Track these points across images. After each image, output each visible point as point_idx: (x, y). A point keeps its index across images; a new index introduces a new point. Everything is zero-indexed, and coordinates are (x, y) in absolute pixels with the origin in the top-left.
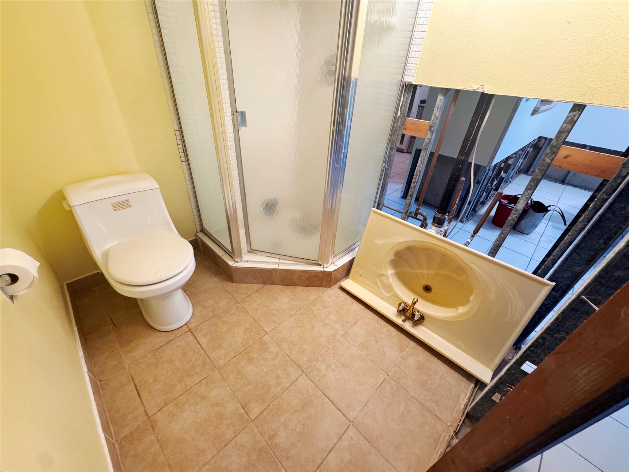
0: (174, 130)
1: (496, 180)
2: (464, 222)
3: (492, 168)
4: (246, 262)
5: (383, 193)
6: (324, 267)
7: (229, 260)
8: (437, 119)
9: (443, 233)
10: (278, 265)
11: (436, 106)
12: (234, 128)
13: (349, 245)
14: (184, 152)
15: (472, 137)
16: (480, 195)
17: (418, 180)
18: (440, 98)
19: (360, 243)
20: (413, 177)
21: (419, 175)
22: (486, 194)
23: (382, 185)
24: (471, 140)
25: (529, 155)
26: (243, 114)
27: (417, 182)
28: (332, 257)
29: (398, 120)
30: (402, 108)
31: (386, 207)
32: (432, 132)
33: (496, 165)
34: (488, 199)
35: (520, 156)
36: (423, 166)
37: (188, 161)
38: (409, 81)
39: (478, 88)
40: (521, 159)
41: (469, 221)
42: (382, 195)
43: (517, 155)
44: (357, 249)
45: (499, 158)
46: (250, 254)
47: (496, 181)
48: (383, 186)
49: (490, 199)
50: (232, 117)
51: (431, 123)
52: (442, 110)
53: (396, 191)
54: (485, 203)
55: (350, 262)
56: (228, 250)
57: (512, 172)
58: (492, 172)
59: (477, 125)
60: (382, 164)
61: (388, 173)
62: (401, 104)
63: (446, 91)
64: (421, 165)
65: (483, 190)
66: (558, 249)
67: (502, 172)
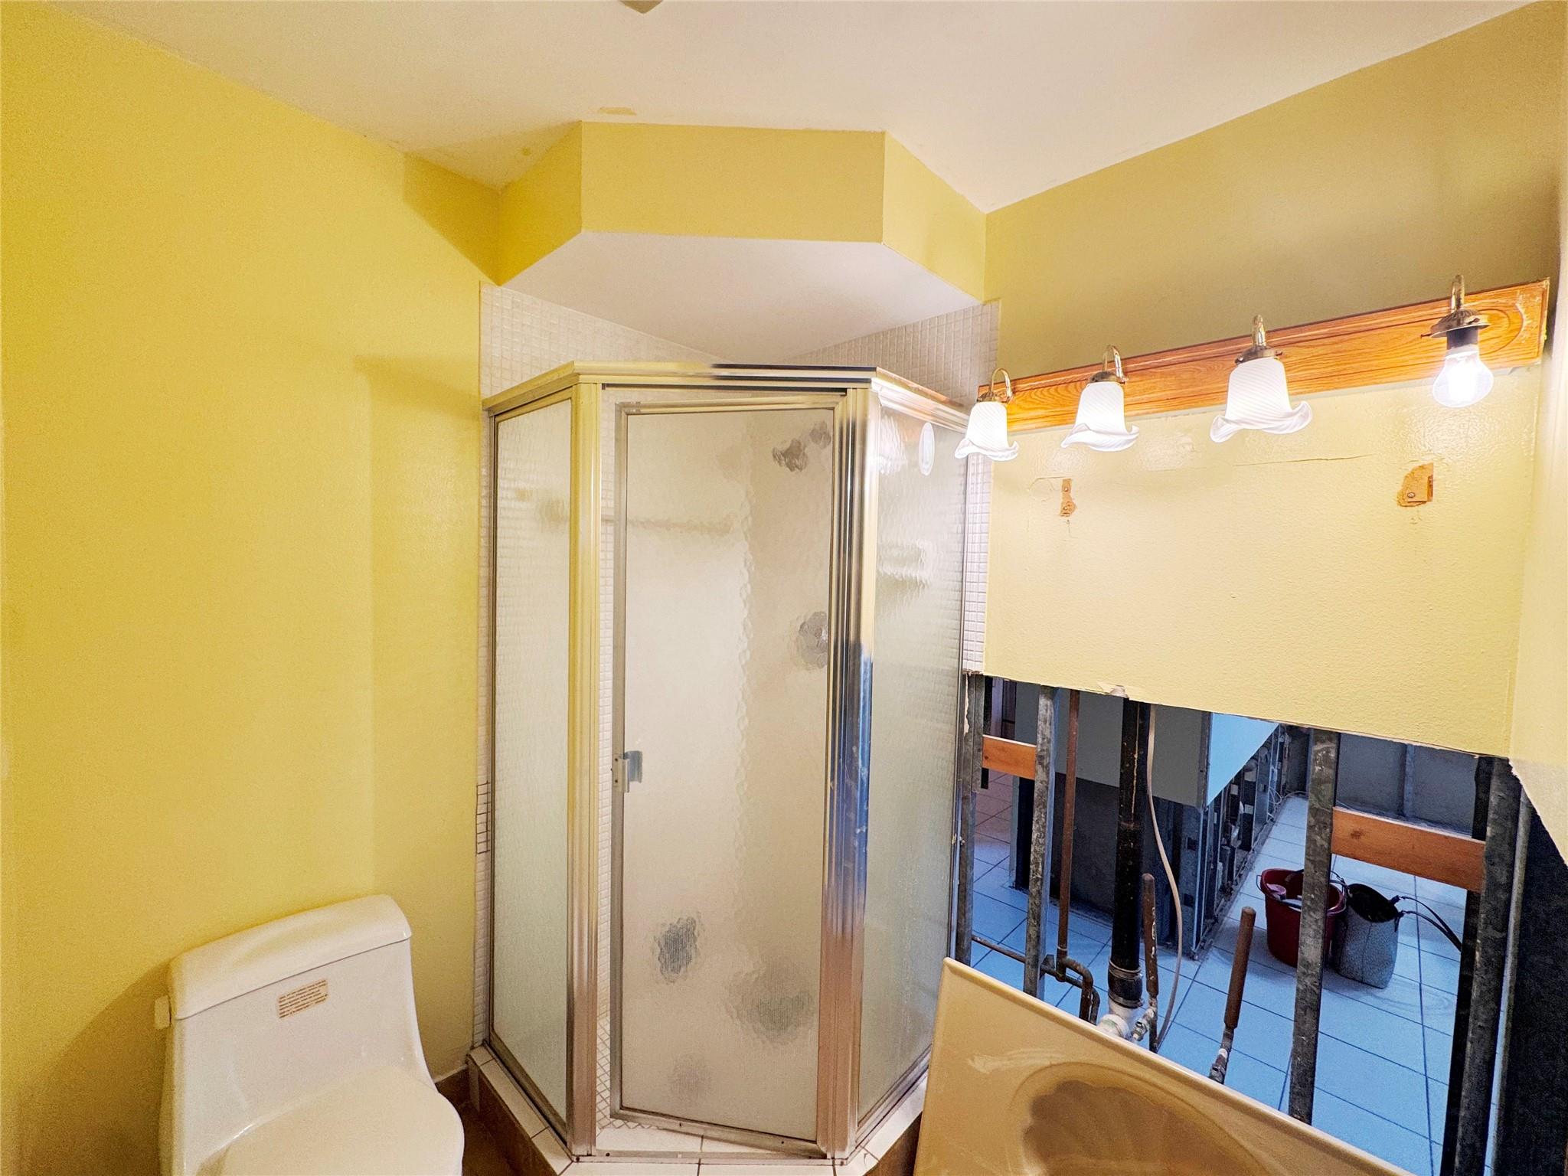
0: (475, 785)
1: (1233, 827)
2: (1197, 957)
3: (1210, 810)
4: (601, 1159)
5: (965, 906)
6: (833, 1165)
7: (556, 1153)
8: (1049, 742)
9: (1147, 1031)
10: (699, 1164)
11: (1040, 716)
12: (614, 788)
13: (901, 1070)
14: (487, 831)
15: (1135, 781)
16: (1210, 872)
17: (1042, 875)
18: (1043, 702)
19: (932, 1057)
20: (1029, 869)
21: (1043, 863)
22: (1224, 865)
23: (959, 885)
24: (1137, 786)
25: (1287, 752)
26: (636, 758)
27: (1042, 880)
28: (854, 1127)
29: (966, 739)
30: (969, 716)
31: (979, 942)
32: (1046, 767)
33: (1218, 799)
34: (1235, 878)
35: (1267, 761)
36: (1047, 842)
37: (491, 851)
38: (974, 670)
39: (1114, 690)
40: (1274, 764)
41: (1208, 949)
42: (962, 912)
43: (1257, 760)
44: (923, 1084)
45: (1217, 783)
46: (619, 1122)
47: (1236, 828)
48: (962, 888)
49: (1240, 876)
50: (613, 765)
51: (1039, 750)
52: (1055, 725)
53: (995, 866)
54: (1232, 889)
55: (908, 1136)
56: (556, 1114)
57: (1268, 799)
58: (1216, 814)
59: (1136, 756)
60: (949, 838)
61: (967, 856)
62: (966, 709)
63: (1052, 692)
64: (1041, 841)
65: (1212, 859)
66: (1466, 1085)
67: (1241, 804)
